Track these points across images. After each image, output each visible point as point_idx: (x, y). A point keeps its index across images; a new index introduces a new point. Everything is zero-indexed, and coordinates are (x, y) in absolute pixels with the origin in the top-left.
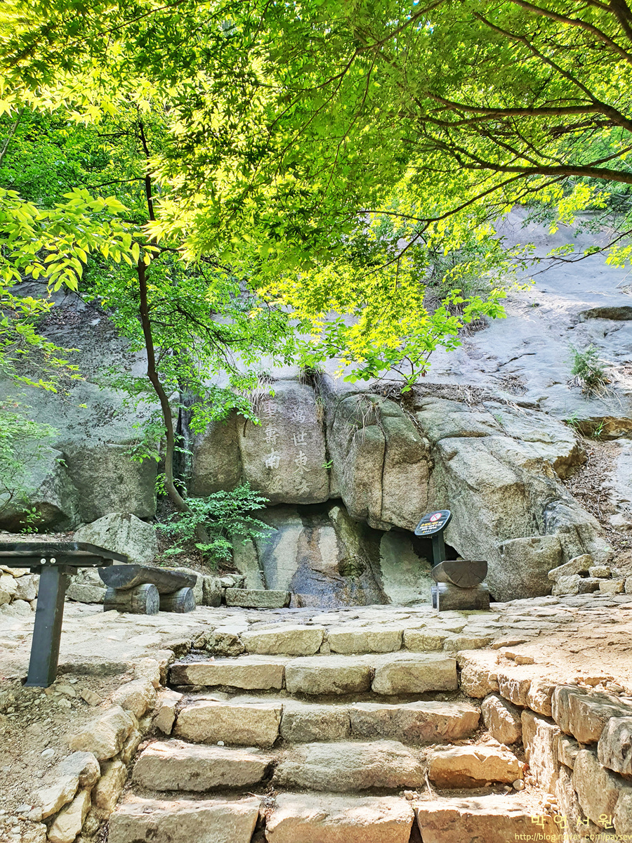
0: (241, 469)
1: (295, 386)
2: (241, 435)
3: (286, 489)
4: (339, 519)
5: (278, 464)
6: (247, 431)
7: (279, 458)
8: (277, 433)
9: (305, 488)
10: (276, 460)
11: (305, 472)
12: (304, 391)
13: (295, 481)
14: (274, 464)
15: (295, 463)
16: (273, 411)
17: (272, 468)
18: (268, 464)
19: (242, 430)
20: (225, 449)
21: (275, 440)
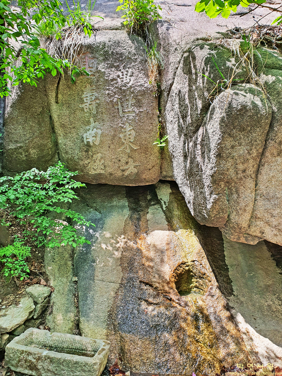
0: (56, 144)
2: (53, 101)
3: (109, 170)
5: (98, 139)
6: (60, 96)
7: (100, 132)
8: (97, 98)
9: (131, 169)
10: (96, 134)
11: (132, 150)
13: (119, 161)
14: (94, 138)
15: (120, 138)
16: (92, 70)
17: (91, 144)
18: (87, 139)
19: (54, 94)
20: (35, 118)
21: (94, 108)
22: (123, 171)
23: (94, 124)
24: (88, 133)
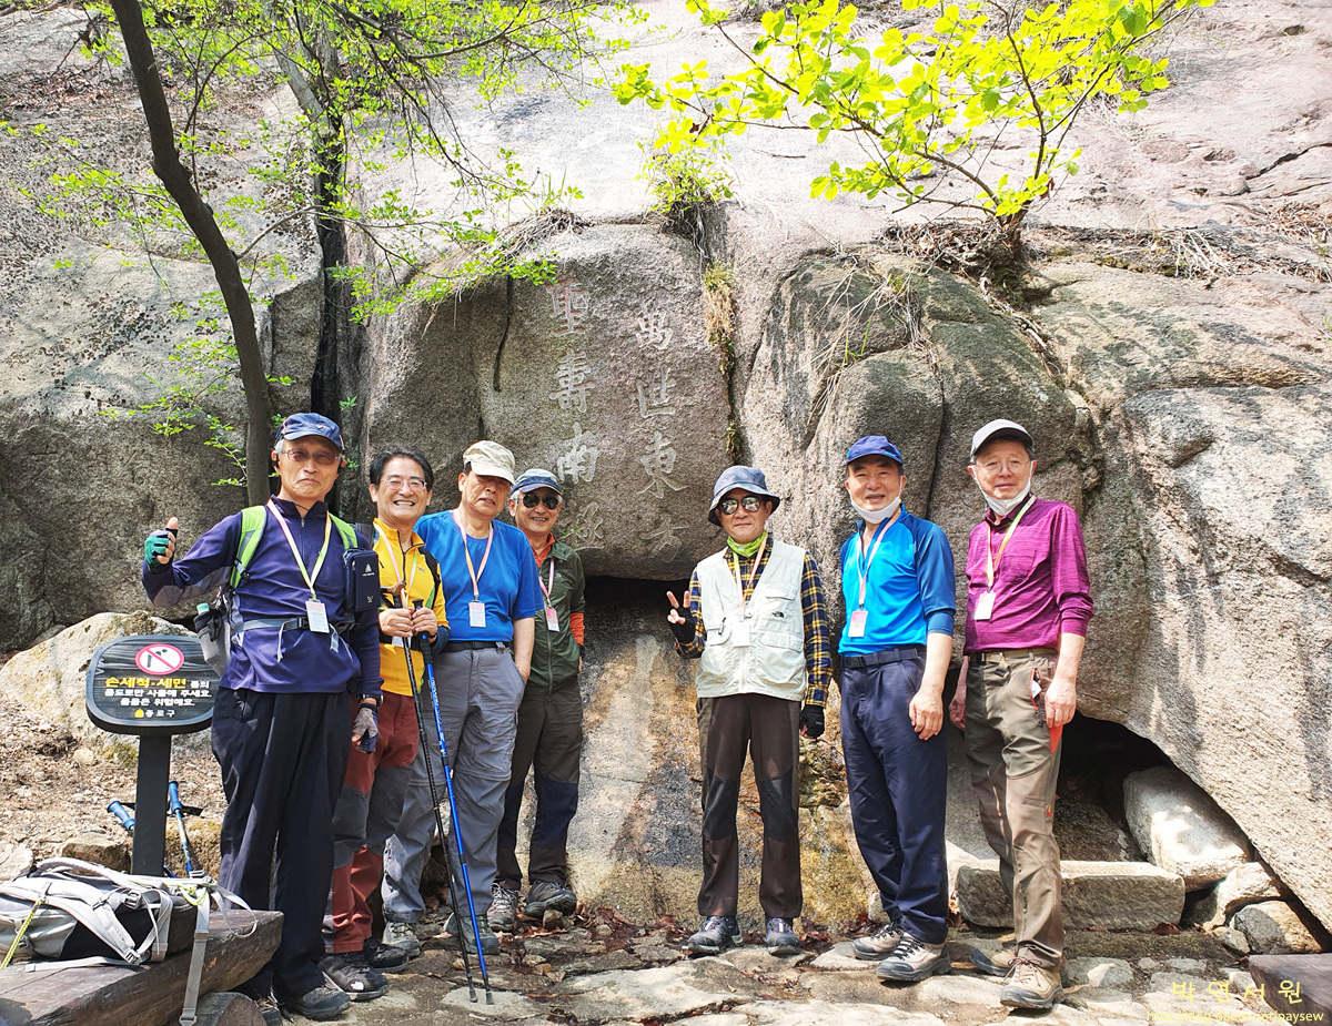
2: (486, 384)
3: (614, 540)
5: (592, 468)
6: (504, 375)
7: (595, 453)
8: (589, 380)
9: (666, 538)
10: (587, 457)
11: (669, 493)
12: (663, 254)
13: (639, 518)
14: (582, 468)
15: (641, 466)
16: (580, 315)
17: (576, 480)
18: (565, 469)
19: (491, 370)
20: (444, 424)
21: (583, 399)
22: (649, 542)
23: (581, 435)
24: (568, 455)
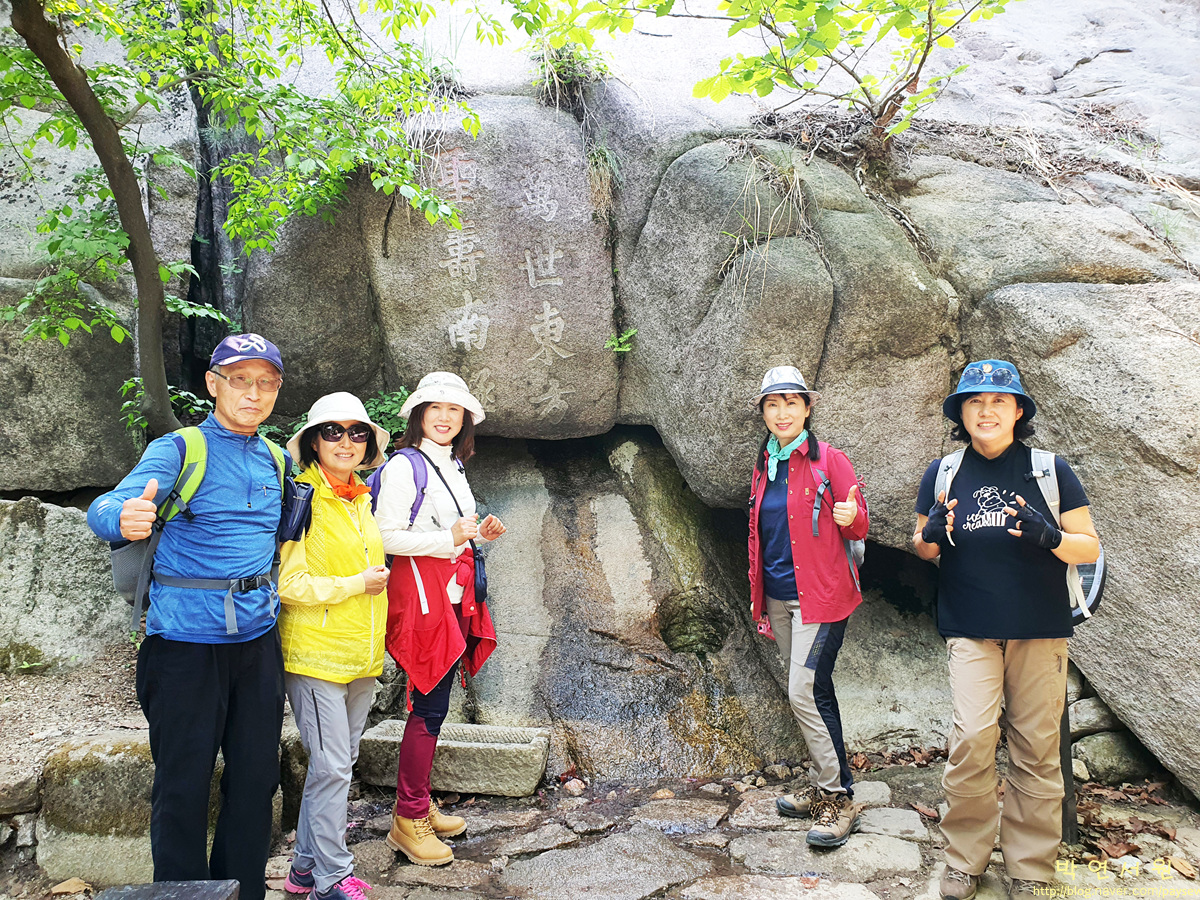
0: (381, 347)
1: (529, 112)
2: (376, 252)
3: (505, 404)
4: (639, 474)
5: (483, 336)
6: (391, 241)
7: (486, 322)
8: (478, 249)
9: (555, 402)
10: (478, 325)
11: (558, 361)
12: (551, 129)
13: (529, 384)
14: (474, 335)
15: (531, 335)
17: (468, 348)
18: (457, 337)
19: (379, 237)
21: (473, 268)
22: (537, 406)
23: (471, 303)
24: (460, 323)
